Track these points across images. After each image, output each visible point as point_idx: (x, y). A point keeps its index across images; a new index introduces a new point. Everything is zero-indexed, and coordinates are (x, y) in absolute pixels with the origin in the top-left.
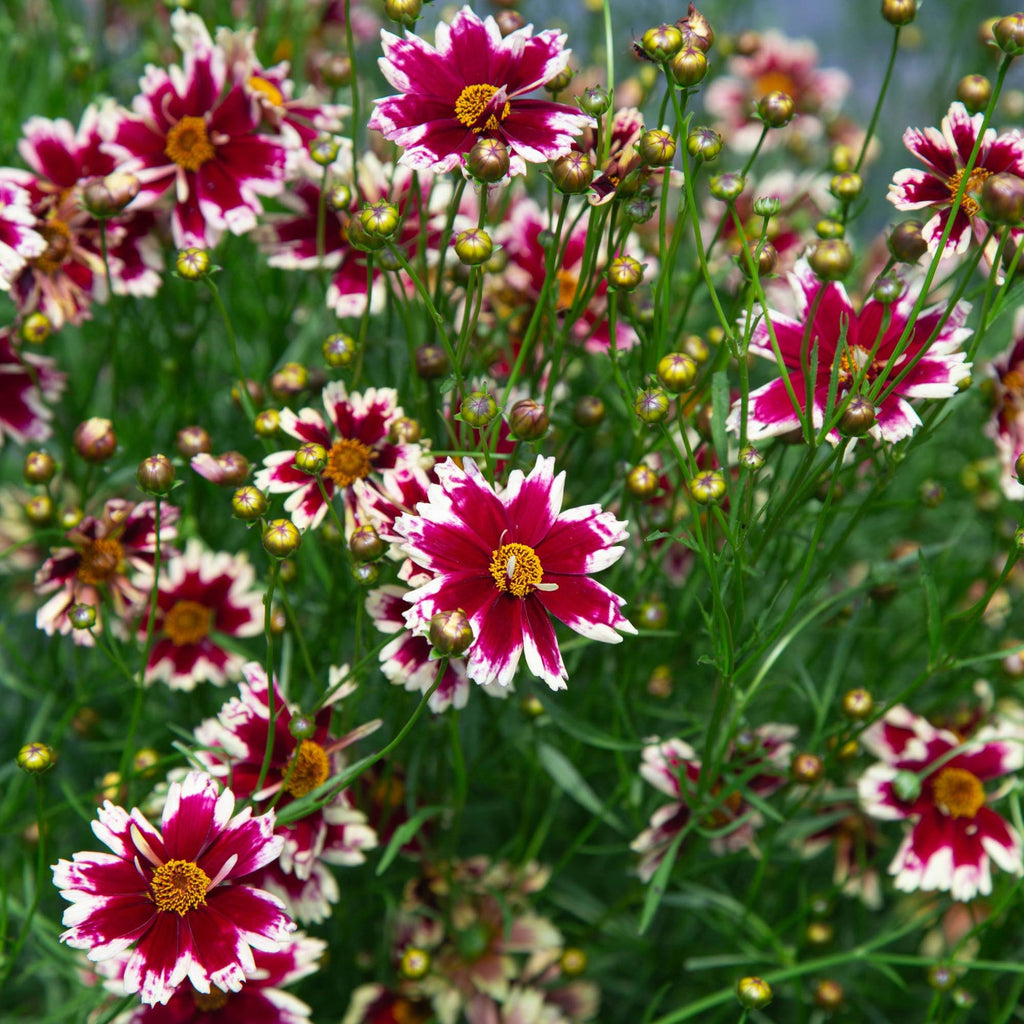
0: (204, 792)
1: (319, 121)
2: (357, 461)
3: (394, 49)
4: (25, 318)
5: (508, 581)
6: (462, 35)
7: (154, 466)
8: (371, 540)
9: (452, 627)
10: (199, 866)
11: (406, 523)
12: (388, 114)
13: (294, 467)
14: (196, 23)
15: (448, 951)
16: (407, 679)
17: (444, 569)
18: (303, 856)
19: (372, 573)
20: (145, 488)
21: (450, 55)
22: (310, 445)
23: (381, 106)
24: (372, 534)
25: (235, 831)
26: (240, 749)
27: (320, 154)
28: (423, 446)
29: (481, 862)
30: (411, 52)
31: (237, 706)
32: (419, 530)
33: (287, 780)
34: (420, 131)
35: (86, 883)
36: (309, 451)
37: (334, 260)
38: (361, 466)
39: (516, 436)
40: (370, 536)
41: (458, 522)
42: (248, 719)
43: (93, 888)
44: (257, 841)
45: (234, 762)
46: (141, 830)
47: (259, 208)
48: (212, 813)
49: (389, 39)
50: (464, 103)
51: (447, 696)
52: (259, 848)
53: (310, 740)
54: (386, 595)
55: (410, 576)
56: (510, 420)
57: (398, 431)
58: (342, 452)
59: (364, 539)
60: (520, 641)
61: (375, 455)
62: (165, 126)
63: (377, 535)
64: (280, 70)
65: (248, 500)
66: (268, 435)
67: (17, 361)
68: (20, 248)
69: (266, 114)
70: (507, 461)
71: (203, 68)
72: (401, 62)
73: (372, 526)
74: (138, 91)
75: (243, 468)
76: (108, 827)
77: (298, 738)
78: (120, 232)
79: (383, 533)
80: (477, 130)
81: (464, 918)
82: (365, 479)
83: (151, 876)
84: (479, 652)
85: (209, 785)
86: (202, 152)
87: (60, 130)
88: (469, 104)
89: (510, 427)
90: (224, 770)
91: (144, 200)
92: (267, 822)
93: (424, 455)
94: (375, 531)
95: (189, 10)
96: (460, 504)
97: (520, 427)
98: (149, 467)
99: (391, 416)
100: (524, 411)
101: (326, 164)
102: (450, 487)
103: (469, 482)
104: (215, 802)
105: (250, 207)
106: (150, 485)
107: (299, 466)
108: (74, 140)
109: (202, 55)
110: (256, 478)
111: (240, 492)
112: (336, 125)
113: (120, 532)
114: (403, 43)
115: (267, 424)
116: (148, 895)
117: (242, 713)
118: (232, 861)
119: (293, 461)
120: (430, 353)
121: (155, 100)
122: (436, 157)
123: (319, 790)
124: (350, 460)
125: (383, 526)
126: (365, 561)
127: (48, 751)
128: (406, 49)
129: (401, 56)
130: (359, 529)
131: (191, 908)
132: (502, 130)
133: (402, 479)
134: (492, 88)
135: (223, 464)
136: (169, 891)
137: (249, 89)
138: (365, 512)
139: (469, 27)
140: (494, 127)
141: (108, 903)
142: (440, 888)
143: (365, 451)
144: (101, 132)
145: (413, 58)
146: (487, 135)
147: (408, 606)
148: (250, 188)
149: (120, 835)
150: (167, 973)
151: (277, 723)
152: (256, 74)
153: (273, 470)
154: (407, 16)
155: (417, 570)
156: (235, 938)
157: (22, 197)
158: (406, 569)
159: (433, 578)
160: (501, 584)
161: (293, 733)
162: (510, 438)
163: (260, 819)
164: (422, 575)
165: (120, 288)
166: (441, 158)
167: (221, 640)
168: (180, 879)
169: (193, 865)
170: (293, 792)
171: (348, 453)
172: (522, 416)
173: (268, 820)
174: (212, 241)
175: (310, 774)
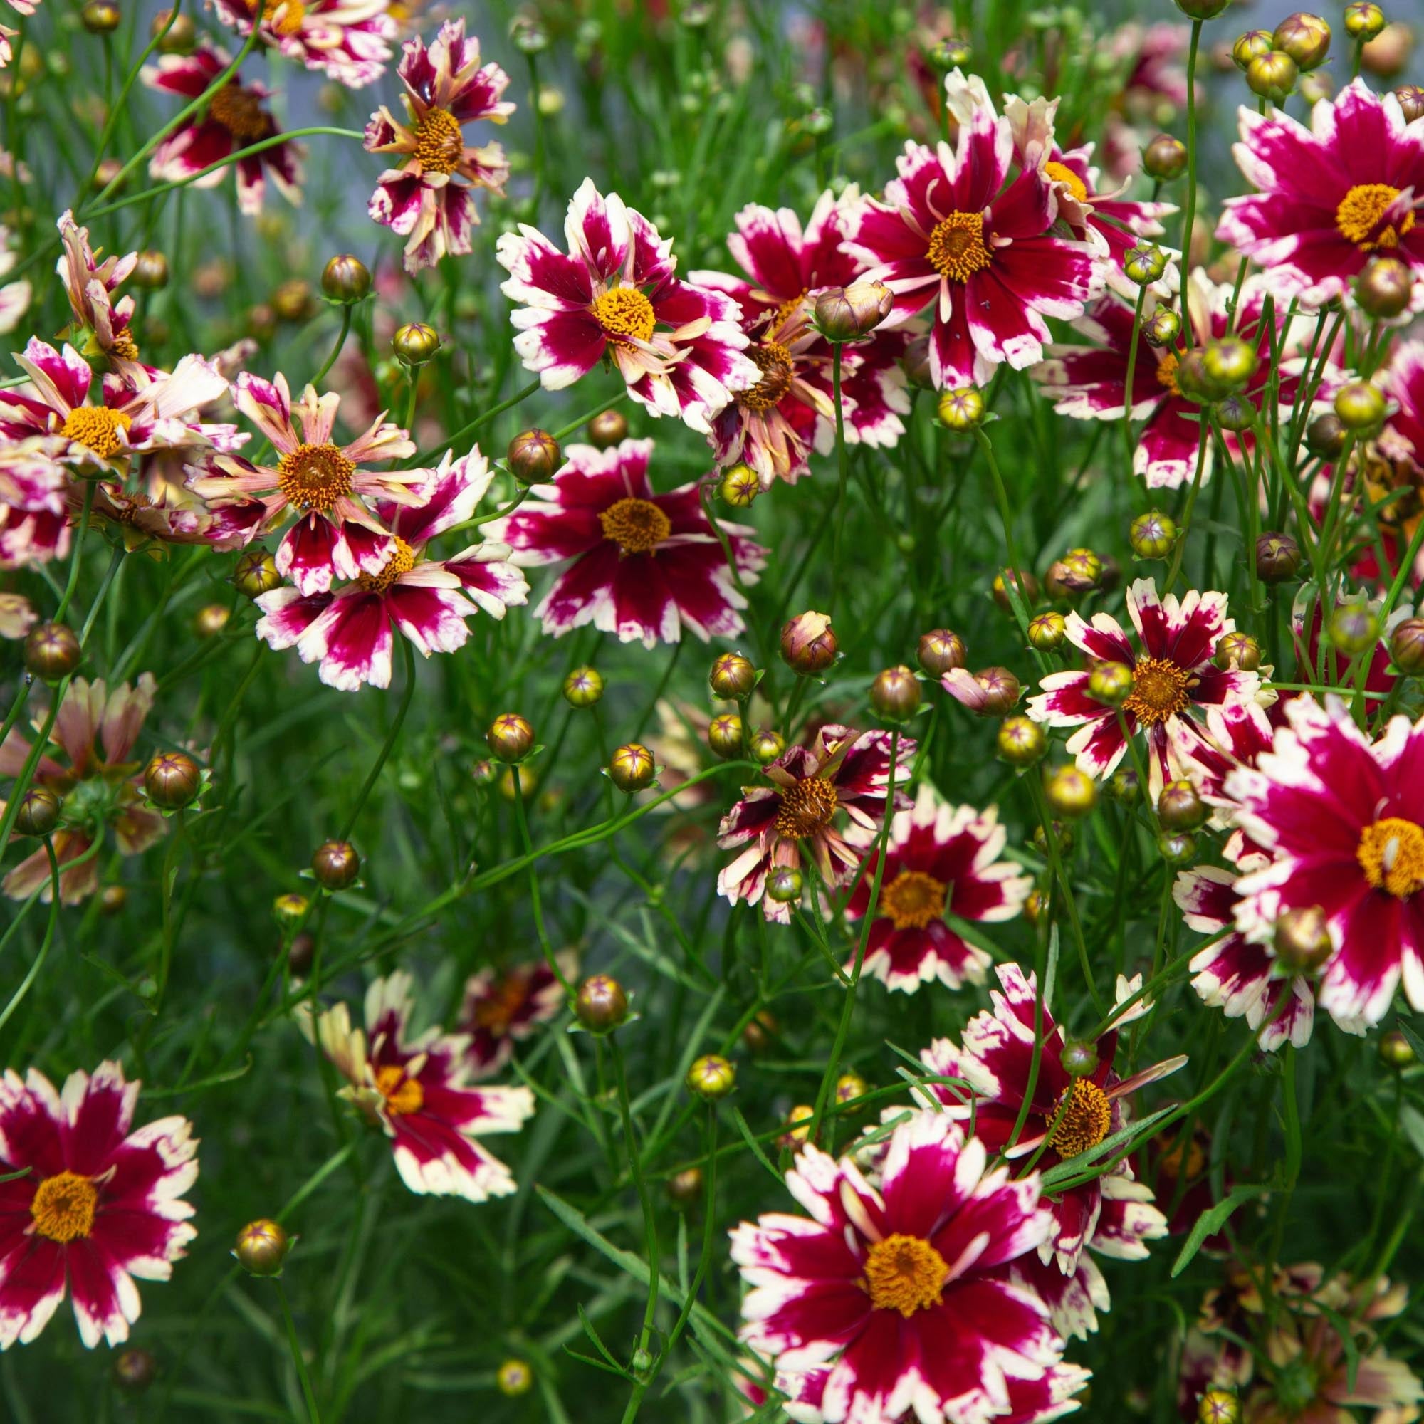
0: (942, 1141)
1: (1135, 223)
2: (1169, 690)
3: (1257, 133)
4: (726, 471)
5: (1385, 873)
6: (1351, 118)
7: (894, 683)
8: (1188, 802)
9: (1304, 931)
10: (934, 1245)
11: (1242, 781)
12: (1245, 219)
13: (1087, 694)
14: (977, 86)
15: (1259, 1395)
16: (1227, 1000)
17: (1294, 849)
18: (1067, 1243)
19: (1186, 846)
20: (880, 711)
21: (1333, 144)
22: (1110, 665)
23: (1234, 208)
24: (1190, 793)
25: (984, 1201)
26: (989, 1084)
27: (1138, 268)
28: (1262, 674)
29: (1313, 1270)
30: (1280, 138)
31: (988, 1023)
32: (1262, 792)
33: (1052, 1132)
34: (1289, 244)
35: (777, 1260)
36: (1109, 673)
37: (1144, 410)
38: (1175, 697)
39: (1397, 667)
40: (1186, 796)
41: (1316, 785)
42: (1002, 1041)
43: (785, 1266)
44: (1014, 1217)
45: (979, 1101)
46: (855, 1189)
47: (1048, 338)
48: (951, 1172)
49: (1250, 118)
50: (1351, 210)
51: (1282, 1029)
52: (1017, 1227)
53: (1085, 1078)
54: (1201, 879)
55: (1240, 856)
56: (1390, 646)
57: (1229, 651)
58: (1149, 676)
59: (1179, 800)
60: (1397, 958)
61: (1196, 682)
62: (928, 222)
63: (1196, 796)
64: (1084, 153)
65: (1020, 737)
66: (1044, 646)
67: (707, 528)
68: (728, 378)
69: (1066, 210)
70: (1382, 702)
71: (983, 146)
72: (1266, 151)
73: (1191, 783)
74: (894, 174)
75: (1012, 691)
76: (808, 1181)
77: (1072, 1074)
78: (857, 361)
79: (1206, 793)
80: (1366, 246)
81: (1284, 1350)
82: (1181, 715)
83: (865, 1256)
84: (1340, 971)
85: (949, 1131)
86: (976, 258)
87: (784, 221)
88: (1357, 210)
89: (1390, 654)
90: (964, 1112)
91: (896, 318)
92: (1029, 1191)
93: (1262, 687)
94: (1193, 790)
95: (966, 69)
96: (1321, 759)
97: (1405, 656)
98: (888, 683)
99: (1220, 629)
100: (1410, 635)
101: (1144, 282)
102: (1308, 734)
103: (1333, 729)
104: (956, 1157)
105: (1037, 335)
106: (887, 708)
107: (1094, 693)
108: (802, 237)
109: (984, 129)
110: (1030, 706)
111: (1010, 725)
112: (1157, 229)
113: (834, 768)
114: (1269, 125)
115: (1047, 631)
116: (861, 1283)
117: (994, 1033)
118: (980, 1243)
119: (1084, 683)
120: (1275, 544)
121: (915, 187)
122: (1308, 280)
123: (1096, 1151)
124: (1160, 687)
125: (1205, 783)
126: (1177, 830)
127: (731, 1069)
128: (1273, 133)
129: (1265, 142)
130: (1170, 786)
131: (920, 1306)
132: (1401, 247)
133: (1231, 718)
134: (1391, 190)
135: (985, 683)
136: (891, 1279)
137: (1045, 178)
138: (1178, 761)
139: (1362, 107)
140: (1391, 244)
141: (808, 1290)
142: (1253, 1303)
143: (1181, 677)
144: (840, 226)
145: (1282, 147)
146: (1383, 253)
147: (1240, 898)
148: (1038, 310)
149: (826, 1195)
150: (884, 1397)
151: (1044, 1050)
152: (1054, 157)
153: (1052, 696)
154: (1277, 90)
155: (1250, 846)
156: (979, 1355)
157: (733, 310)
158: (1235, 843)
159: (1272, 861)
160: (1374, 875)
161: (1066, 1066)
162: (1390, 671)
163: (1020, 1186)
164: (1258, 855)
165: (851, 435)
166: (1316, 282)
167: (959, 926)
168: (906, 1263)
169: (924, 1245)
170: (1060, 1150)
171: (1160, 677)
172: (1409, 640)
173: (1029, 1188)
174: (982, 377)
175: (1084, 1126)
